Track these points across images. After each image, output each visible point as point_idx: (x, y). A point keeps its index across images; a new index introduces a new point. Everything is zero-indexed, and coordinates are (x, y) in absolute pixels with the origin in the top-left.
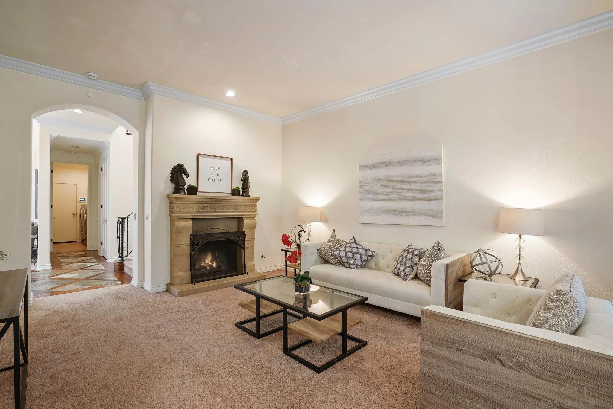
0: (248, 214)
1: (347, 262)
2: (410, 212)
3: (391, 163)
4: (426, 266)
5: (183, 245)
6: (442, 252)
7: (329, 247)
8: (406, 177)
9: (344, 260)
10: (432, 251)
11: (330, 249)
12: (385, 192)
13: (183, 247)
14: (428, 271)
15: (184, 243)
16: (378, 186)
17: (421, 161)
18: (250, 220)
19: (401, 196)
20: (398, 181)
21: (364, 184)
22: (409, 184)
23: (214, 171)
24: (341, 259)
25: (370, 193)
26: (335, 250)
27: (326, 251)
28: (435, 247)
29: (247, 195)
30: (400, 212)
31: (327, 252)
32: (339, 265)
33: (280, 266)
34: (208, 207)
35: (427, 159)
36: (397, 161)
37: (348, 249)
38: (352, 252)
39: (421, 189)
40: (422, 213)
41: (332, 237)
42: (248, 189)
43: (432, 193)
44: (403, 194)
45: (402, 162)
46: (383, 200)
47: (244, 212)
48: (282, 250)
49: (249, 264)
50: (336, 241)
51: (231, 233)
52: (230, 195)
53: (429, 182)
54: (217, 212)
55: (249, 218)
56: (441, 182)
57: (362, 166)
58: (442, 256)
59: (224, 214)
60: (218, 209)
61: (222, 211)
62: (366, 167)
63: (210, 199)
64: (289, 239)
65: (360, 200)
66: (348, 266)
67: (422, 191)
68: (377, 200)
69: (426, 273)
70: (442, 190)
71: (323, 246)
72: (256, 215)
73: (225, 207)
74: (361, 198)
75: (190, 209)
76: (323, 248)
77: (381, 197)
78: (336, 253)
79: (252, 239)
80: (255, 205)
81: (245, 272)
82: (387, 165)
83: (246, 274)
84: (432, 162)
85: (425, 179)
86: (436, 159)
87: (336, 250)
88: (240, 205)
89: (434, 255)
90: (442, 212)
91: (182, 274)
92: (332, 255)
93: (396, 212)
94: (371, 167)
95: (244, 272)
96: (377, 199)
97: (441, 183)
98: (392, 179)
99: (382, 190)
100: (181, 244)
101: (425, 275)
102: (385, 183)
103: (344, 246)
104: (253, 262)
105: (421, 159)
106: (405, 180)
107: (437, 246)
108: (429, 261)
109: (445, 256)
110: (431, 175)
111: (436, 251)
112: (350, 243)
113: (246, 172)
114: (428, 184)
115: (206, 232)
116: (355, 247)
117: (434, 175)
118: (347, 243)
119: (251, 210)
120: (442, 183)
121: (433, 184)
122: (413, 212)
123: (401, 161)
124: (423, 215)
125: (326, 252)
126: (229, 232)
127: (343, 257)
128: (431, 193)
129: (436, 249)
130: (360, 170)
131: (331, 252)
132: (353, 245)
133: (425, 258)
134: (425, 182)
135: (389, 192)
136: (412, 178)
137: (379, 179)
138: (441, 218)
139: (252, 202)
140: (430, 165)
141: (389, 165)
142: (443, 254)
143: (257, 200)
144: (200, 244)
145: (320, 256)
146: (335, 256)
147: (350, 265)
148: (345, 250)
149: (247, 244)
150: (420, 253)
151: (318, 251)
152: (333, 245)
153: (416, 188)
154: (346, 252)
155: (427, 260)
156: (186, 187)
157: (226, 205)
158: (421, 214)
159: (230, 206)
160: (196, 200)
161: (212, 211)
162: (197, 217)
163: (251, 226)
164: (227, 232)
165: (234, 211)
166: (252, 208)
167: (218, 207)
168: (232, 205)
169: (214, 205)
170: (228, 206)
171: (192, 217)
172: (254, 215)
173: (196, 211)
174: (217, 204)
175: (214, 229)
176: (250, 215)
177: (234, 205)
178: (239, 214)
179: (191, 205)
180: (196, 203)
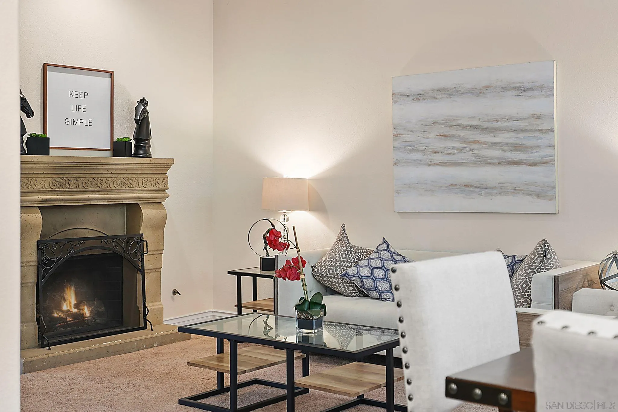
0: (150, 195)
1: (375, 288)
2: (495, 187)
3: (457, 91)
4: (523, 284)
6: (551, 258)
7: (336, 261)
8: (486, 120)
9: (369, 283)
10: (532, 257)
11: (338, 263)
12: (446, 149)
14: (526, 292)
16: (432, 135)
17: (514, 89)
18: (154, 209)
19: (477, 156)
20: (472, 126)
21: (403, 132)
22: (492, 132)
23: (78, 102)
24: (362, 282)
25: (417, 151)
26: (347, 267)
27: (329, 269)
28: (538, 249)
29: (147, 155)
30: (476, 187)
31: (333, 271)
32: (356, 296)
33: (212, 314)
34: (72, 181)
35: (528, 85)
36: (469, 86)
37: (376, 263)
38: (383, 268)
39: (516, 144)
40: (517, 188)
41: (340, 240)
42: (149, 139)
43: (535, 151)
44: (481, 152)
45: (481, 89)
46: (442, 164)
47: (141, 191)
48: (229, 273)
49: (152, 308)
50: (349, 249)
51: (113, 238)
52: (108, 154)
53: (531, 131)
55: (151, 206)
56: (552, 130)
57: (398, 95)
58: (550, 265)
59: (103, 196)
60: (90, 185)
61: (99, 189)
62: (407, 96)
63: (77, 163)
64: (280, 239)
65: (396, 164)
66: (378, 297)
67: (517, 147)
68: (430, 165)
69: (522, 297)
70: (554, 146)
71: (323, 259)
72: (164, 198)
73: (104, 181)
74: (397, 160)
75: (39, 187)
76: (323, 264)
77: (438, 158)
78: (352, 271)
79: (157, 250)
80: (164, 176)
81: (145, 324)
82: (450, 94)
83: (146, 328)
84: (536, 92)
85: (522, 124)
86: (542, 87)
87: (351, 266)
88: (134, 176)
89: (537, 264)
90: (554, 188)
92: (342, 277)
93: (468, 189)
94: (418, 97)
95: (142, 325)
96: (429, 163)
97: (550, 133)
98: (460, 122)
99: (440, 145)
101: (522, 300)
102: (446, 131)
103: (365, 257)
104: (159, 303)
105: (515, 85)
106: (486, 125)
107: (542, 248)
108: (528, 274)
109: (557, 265)
110: (533, 117)
111: (540, 257)
112: (378, 252)
113: (143, 102)
114: (527, 134)
115: (61, 236)
116: (390, 258)
117: (539, 117)
118: (371, 252)
119: (156, 188)
120: (554, 131)
121: (537, 134)
122: (501, 189)
123: (476, 88)
124: (519, 193)
125: (331, 272)
126: (106, 237)
127: (367, 277)
128: (533, 151)
129: (540, 252)
130: (395, 102)
131: (341, 271)
132: (385, 255)
133: (522, 270)
134: (523, 131)
135: (454, 148)
136: (498, 121)
137: (434, 123)
138: (552, 198)
139: (157, 170)
140: (530, 97)
141: (455, 95)
142: (552, 261)
143: (168, 164)
144: (57, 261)
145: (316, 279)
146: (350, 277)
147: (380, 293)
148: (369, 266)
149: (148, 263)
150: (513, 263)
151: (313, 270)
152: (344, 256)
153: (507, 141)
154: (372, 269)
155: (524, 274)
157: (106, 176)
158: (515, 191)
159: (115, 178)
160: (49, 166)
161: (80, 189)
162: (50, 202)
163: (156, 223)
164: (104, 235)
165: (122, 188)
166: (159, 183)
167: (92, 180)
168: (118, 176)
169: (84, 176)
170: (109, 179)
171: (42, 202)
172: (162, 199)
173: (49, 190)
174: (88, 176)
175: (78, 230)
176: (153, 198)
177: (122, 176)
178: (133, 197)
179: (40, 177)
180: (48, 173)
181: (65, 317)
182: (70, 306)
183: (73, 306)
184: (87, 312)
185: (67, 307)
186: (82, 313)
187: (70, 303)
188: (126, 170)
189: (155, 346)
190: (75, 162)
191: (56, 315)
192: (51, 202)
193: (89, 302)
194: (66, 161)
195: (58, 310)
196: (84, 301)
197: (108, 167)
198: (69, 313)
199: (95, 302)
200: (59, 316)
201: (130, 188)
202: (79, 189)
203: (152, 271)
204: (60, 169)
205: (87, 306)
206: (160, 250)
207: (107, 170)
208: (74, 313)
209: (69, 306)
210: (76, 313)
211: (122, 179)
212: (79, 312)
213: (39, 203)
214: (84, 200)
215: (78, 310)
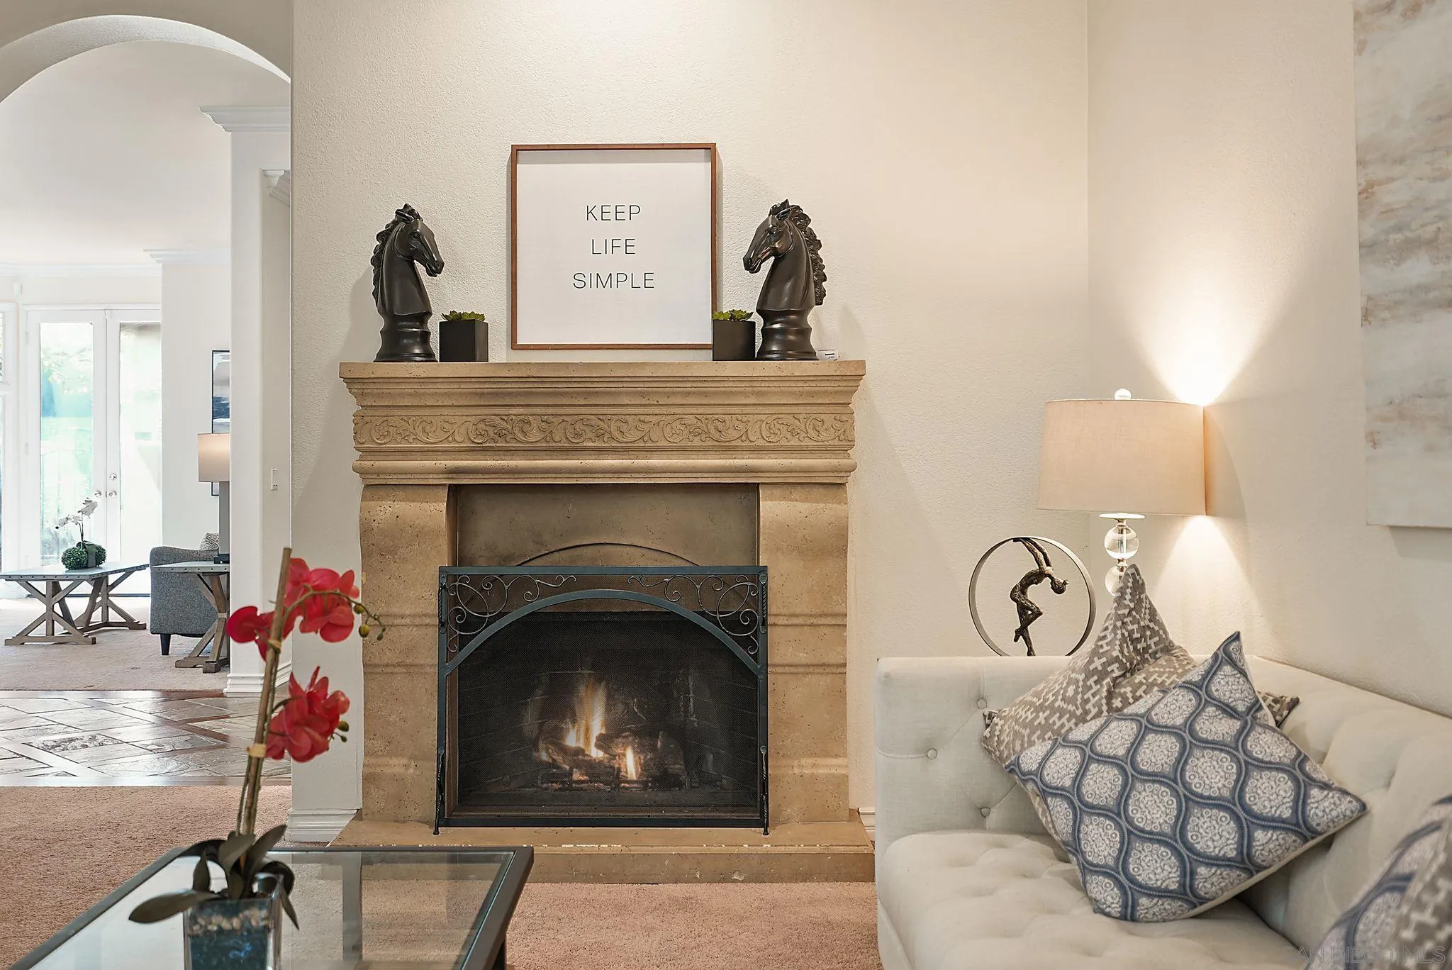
0: (791, 462)
5: (408, 621)
13: (405, 631)
15: (408, 612)
18: (804, 501)
23: (610, 229)
29: (798, 352)
34: (534, 424)
47: (758, 450)
49: (807, 771)
54: (585, 449)
55: (799, 492)
59: (626, 463)
60: (590, 435)
61: (615, 444)
72: (848, 471)
73: (632, 425)
75: (436, 439)
79: (822, 612)
80: (839, 409)
81: (762, 813)
83: (764, 823)
91: (402, 770)
95: (753, 814)
100: (395, 616)
104: (840, 761)
126: (696, 571)
139: (812, 394)
143: (848, 378)
144: (491, 622)
149: (787, 646)
156: (433, 325)
157: (641, 410)
159: (669, 417)
160: (462, 386)
161: (559, 444)
162: (471, 476)
163: (809, 538)
164: (689, 565)
165: (690, 444)
166: (818, 429)
167: (593, 422)
168: (677, 412)
169: (571, 412)
170: (648, 418)
171: (450, 476)
172: (835, 474)
173: (465, 445)
174: (583, 410)
175: (609, 547)
176: (798, 469)
177: (694, 410)
178: (730, 466)
179: (441, 415)
180: (466, 404)
181: (567, 767)
182: (587, 739)
183: (593, 741)
184: (630, 763)
185: (578, 739)
186: (616, 766)
187: (587, 730)
188: (706, 395)
189: (735, 881)
190: (533, 377)
191: (544, 757)
192: (475, 476)
193: (644, 735)
194: (508, 375)
195: (552, 743)
196: (627, 733)
197: (640, 387)
198: (580, 757)
199: (659, 743)
200: (551, 761)
201: (716, 443)
202: (554, 445)
203: (811, 669)
204: (497, 394)
205: (634, 748)
206: (835, 615)
207: (642, 394)
208: (595, 760)
209: (582, 740)
210: (600, 761)
211: (691, 420)
212: (610, 760)
213: (441, 476)
214: (572, 471)
215: (606, 755)
